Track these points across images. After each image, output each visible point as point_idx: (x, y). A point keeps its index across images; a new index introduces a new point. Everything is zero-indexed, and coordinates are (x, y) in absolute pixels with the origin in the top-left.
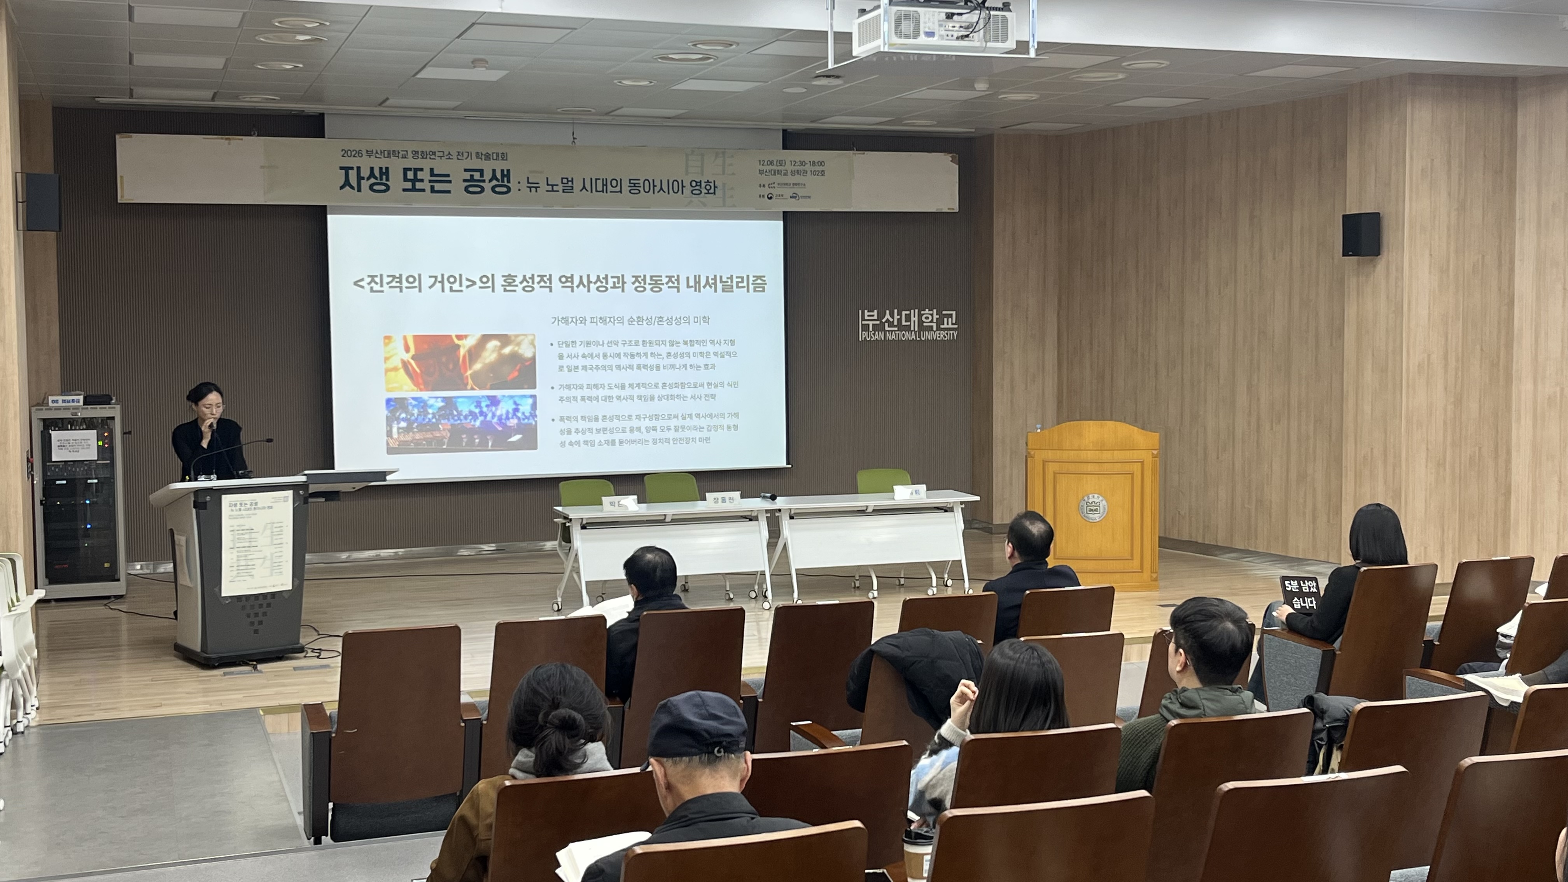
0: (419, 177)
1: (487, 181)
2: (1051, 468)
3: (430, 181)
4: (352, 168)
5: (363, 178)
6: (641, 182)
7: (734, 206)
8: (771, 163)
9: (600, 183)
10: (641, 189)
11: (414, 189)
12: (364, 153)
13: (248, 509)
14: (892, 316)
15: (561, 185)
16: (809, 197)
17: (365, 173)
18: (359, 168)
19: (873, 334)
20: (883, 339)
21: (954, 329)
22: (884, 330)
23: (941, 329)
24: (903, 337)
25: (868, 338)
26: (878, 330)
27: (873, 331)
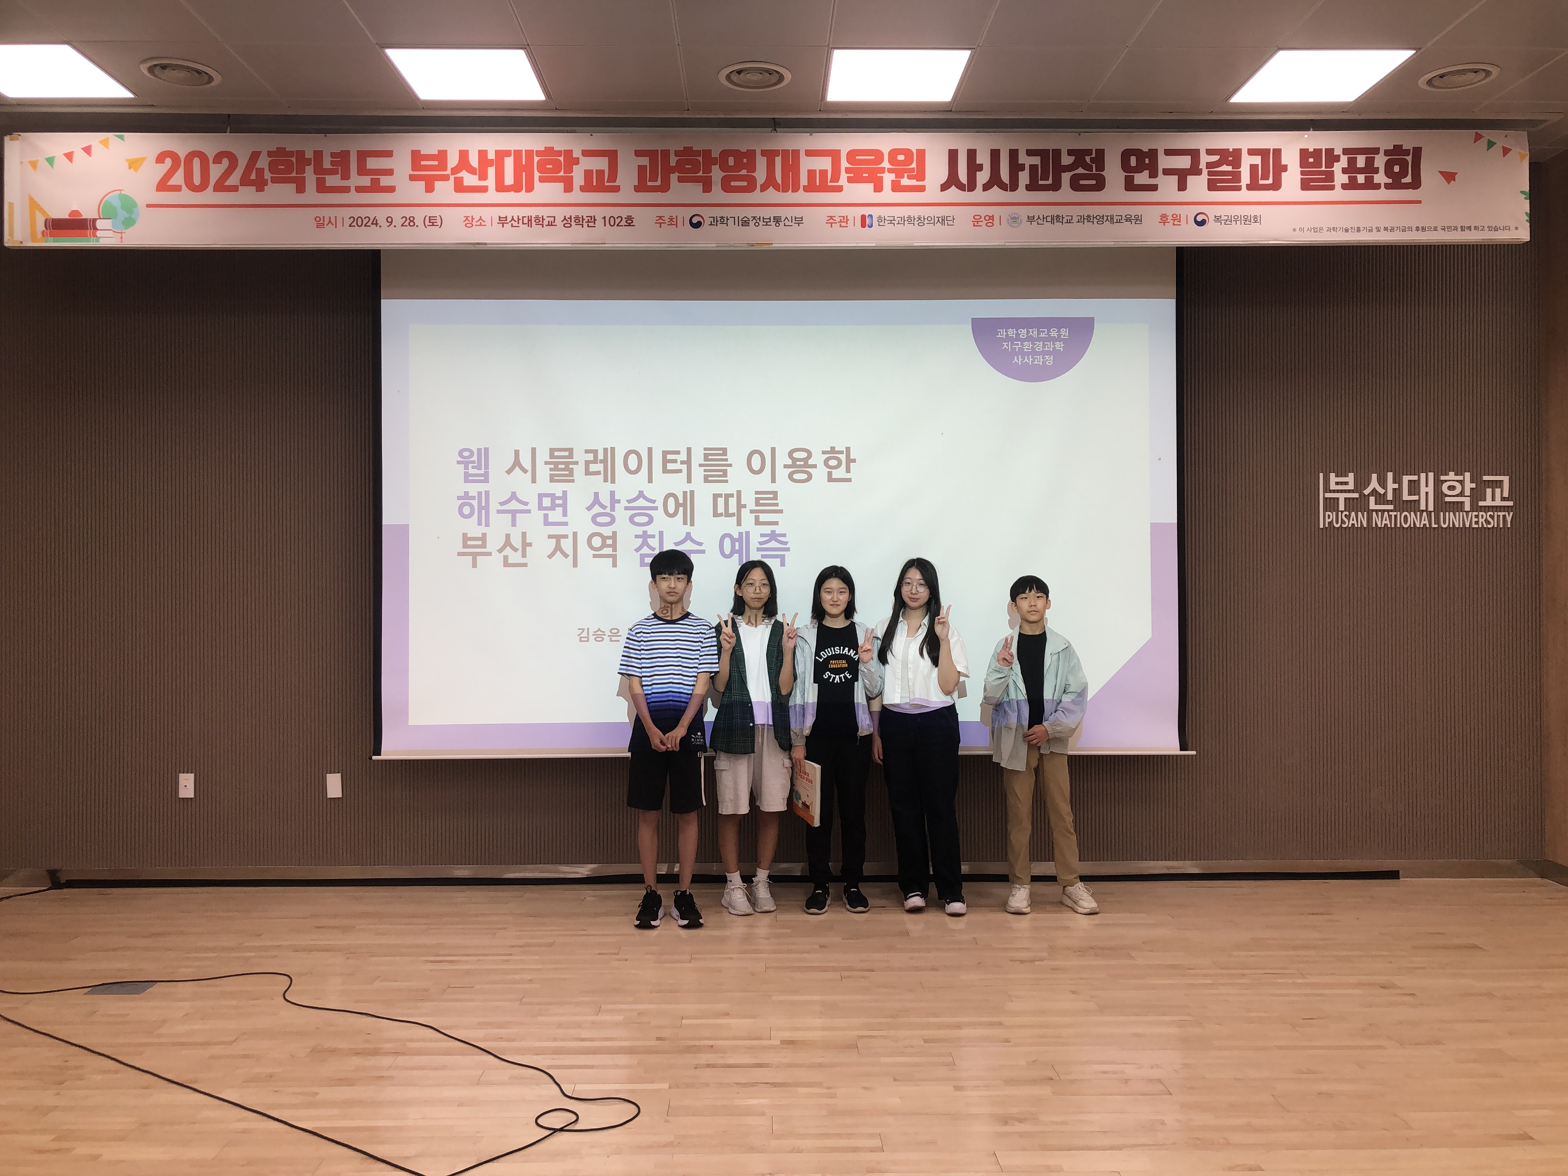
14: (1383, 482)
19: (1346, 516)
20: (1365, 526)
21: (1506, 509)
22: (1367, 510)
23: (1479, 508)
24: (1406, 522)
25: (1337, 523)
26: (1355, 510)
27: (1345, 511)
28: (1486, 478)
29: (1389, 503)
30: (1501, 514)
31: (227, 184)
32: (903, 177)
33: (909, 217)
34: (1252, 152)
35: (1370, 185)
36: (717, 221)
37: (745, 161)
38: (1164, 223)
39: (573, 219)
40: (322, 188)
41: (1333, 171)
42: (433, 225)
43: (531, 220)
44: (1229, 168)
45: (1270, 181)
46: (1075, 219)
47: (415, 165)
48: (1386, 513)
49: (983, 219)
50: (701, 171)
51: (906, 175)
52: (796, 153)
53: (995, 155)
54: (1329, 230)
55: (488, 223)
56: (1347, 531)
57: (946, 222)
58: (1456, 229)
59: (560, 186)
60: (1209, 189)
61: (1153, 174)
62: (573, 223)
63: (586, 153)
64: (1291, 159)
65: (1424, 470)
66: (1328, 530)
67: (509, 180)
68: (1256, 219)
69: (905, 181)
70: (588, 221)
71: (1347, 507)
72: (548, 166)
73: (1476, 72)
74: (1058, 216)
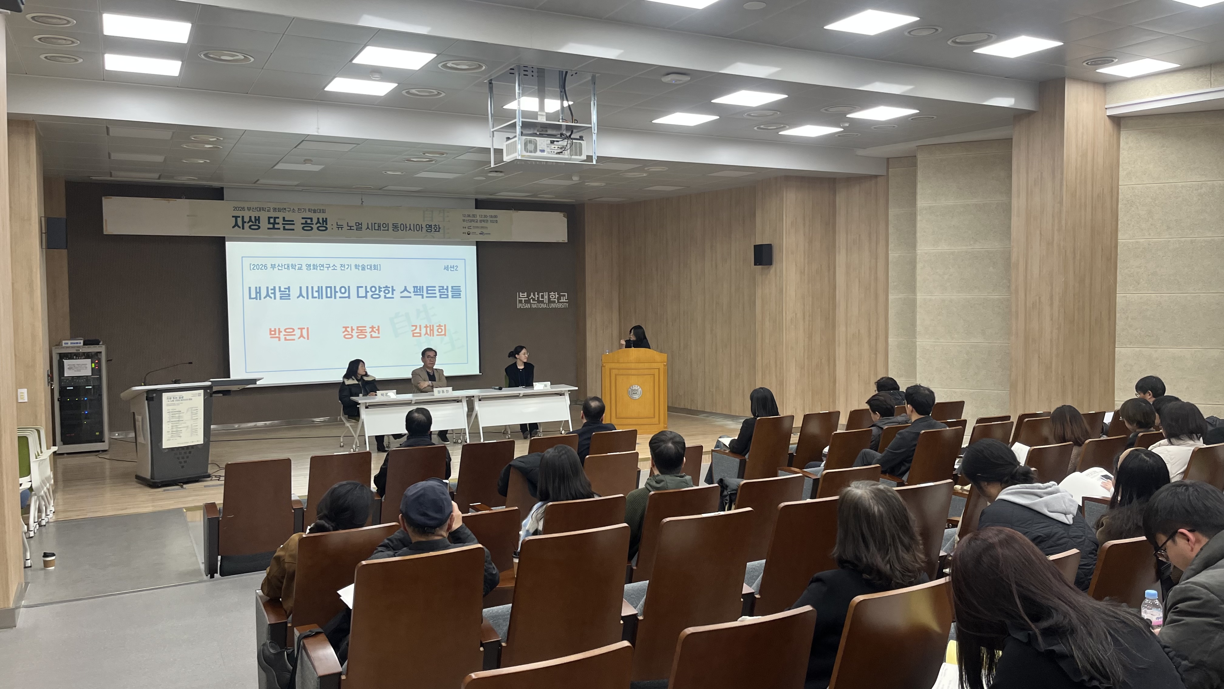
0: (277, 222)
1: (315, 224)
2: (614, 372)
3: (283, 224)
4: (239, 217)
5: (245, 222)
6: (399, 225)
7: (450, 238)
8: (469, 216)
9: (376, 225)
10: (399, 229)
11: (274, 228)
12: (246, 209)
13: (178, 400)
14: (534, 295)
15: (355, 226)
16: (490, 234)
17: (247, 219)
18: (243, 217)
19: (524, 305)
20: (530, 308)
21: (567, 302)
22: (530, 303)
23: (560, 302)
24: (541, 306)
25: (522, 307)
26: (527, 303)
28: (561, 294)
29: (536, 301)
30: (564, 304)
48: (535, 304)
56: (525, 309)
65: (545, 291)
66: (520, 309)
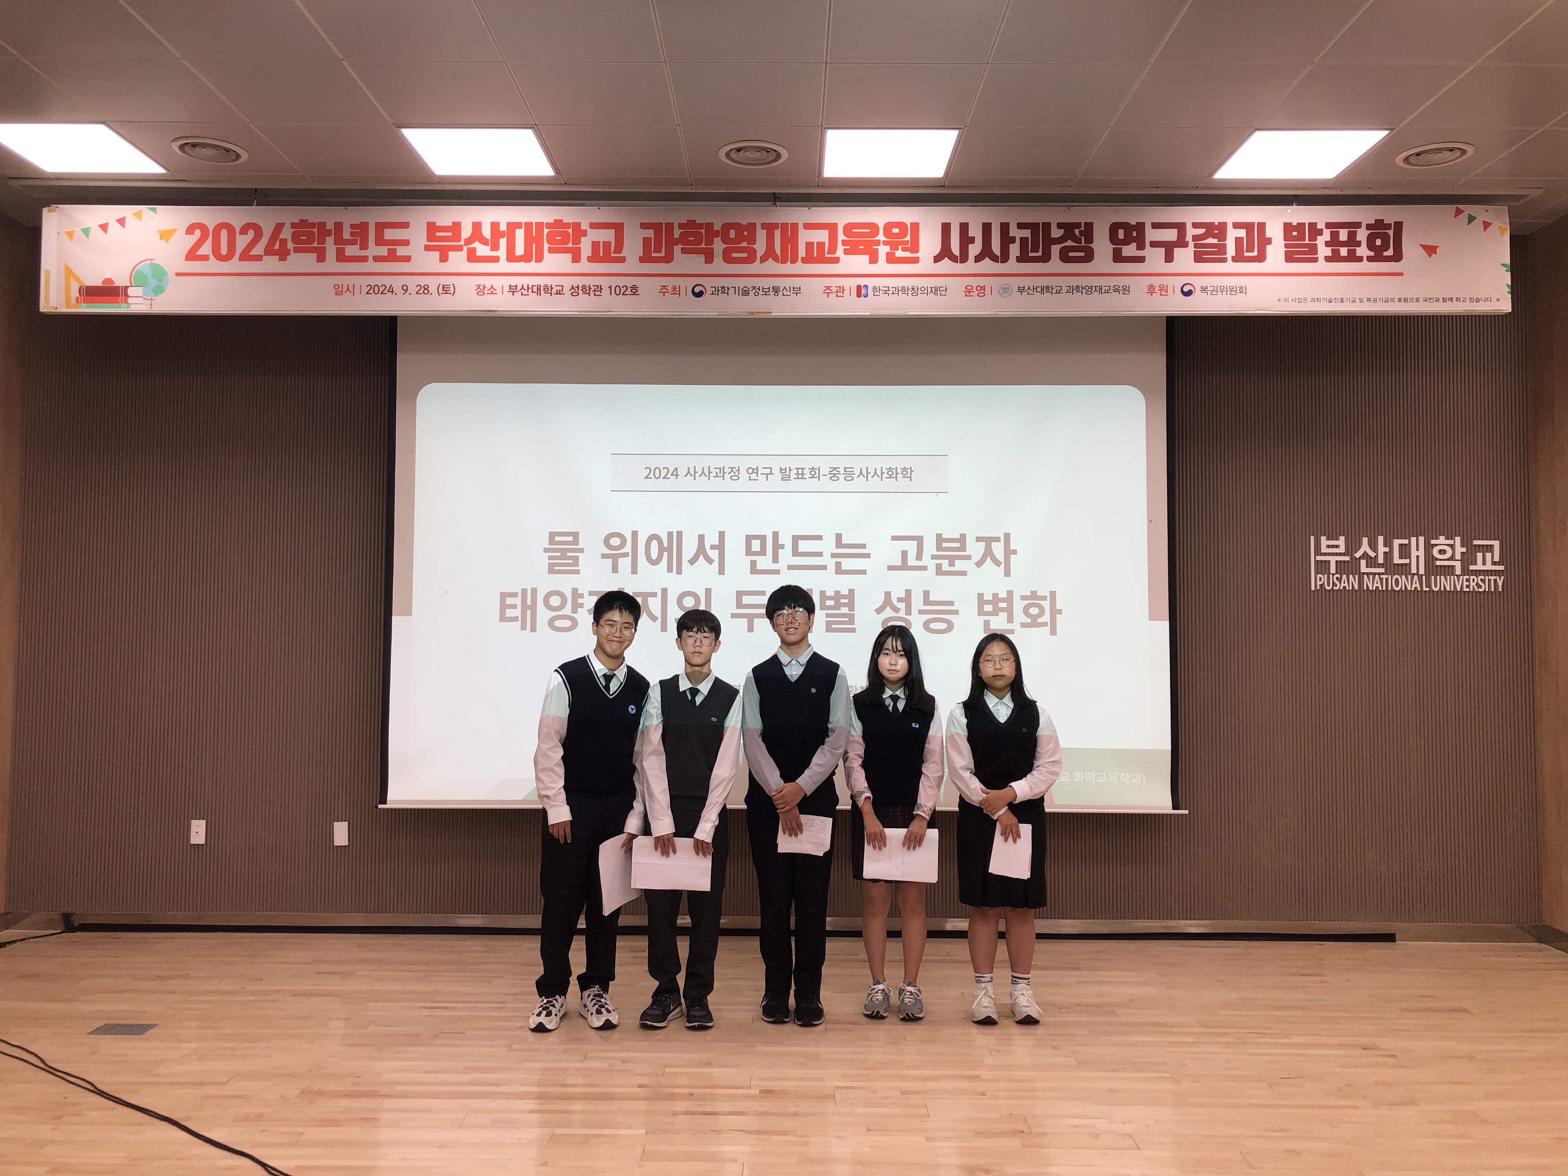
14: (1373, 546)
19: (1337, 578)
20: (1357, 588)
21: (1497, 573)
22: (1358, 572)
23: (1470, 573)
24: (1397, 585)
25: (1329, 585)
26: (1346, 573)
27: (1337, 573)
28: (1476, 542)
29: (1379, 566)
30: (1492, 578)
31: (251, 254)
32: (898, 249)
33: (903, 288)
34: (1237, 226)
35: (1353, 257)
36: (718, 291)
37: (746, 233)
38: (1152, 293)
39: (580, 288)
40: (341, 257)
41: (1316, 244)
42: (446, 293)
43: (540, 289)
44: (1215, 241)
45: (1255, 253)
46: (1064, 289)
47: (431, 236)
48: (1377, 576)
49: (974, 289)
50: (704, 243)
51: (900, 247)
52: (795, 226)
53: (987, 228)
54: (1313, 300)
55: (499, 291)
56: (1339, 593)
57: (939, 292)
58: (1437, 300)
59: (569, 256)
60: (1195, 261)
61: (1141, 247)
62: (580, 292)
63: (593, 226)
64: (1275, 232)
65: (1415, 534)
66: (1320, 592)
67: (520, 250)
68: (1242, 290)
69: (899, 253)
70: (595, 290)
71: (1338, 570)
72: (557, 238)
73: (1451, 150)
74: (1048, 287)
